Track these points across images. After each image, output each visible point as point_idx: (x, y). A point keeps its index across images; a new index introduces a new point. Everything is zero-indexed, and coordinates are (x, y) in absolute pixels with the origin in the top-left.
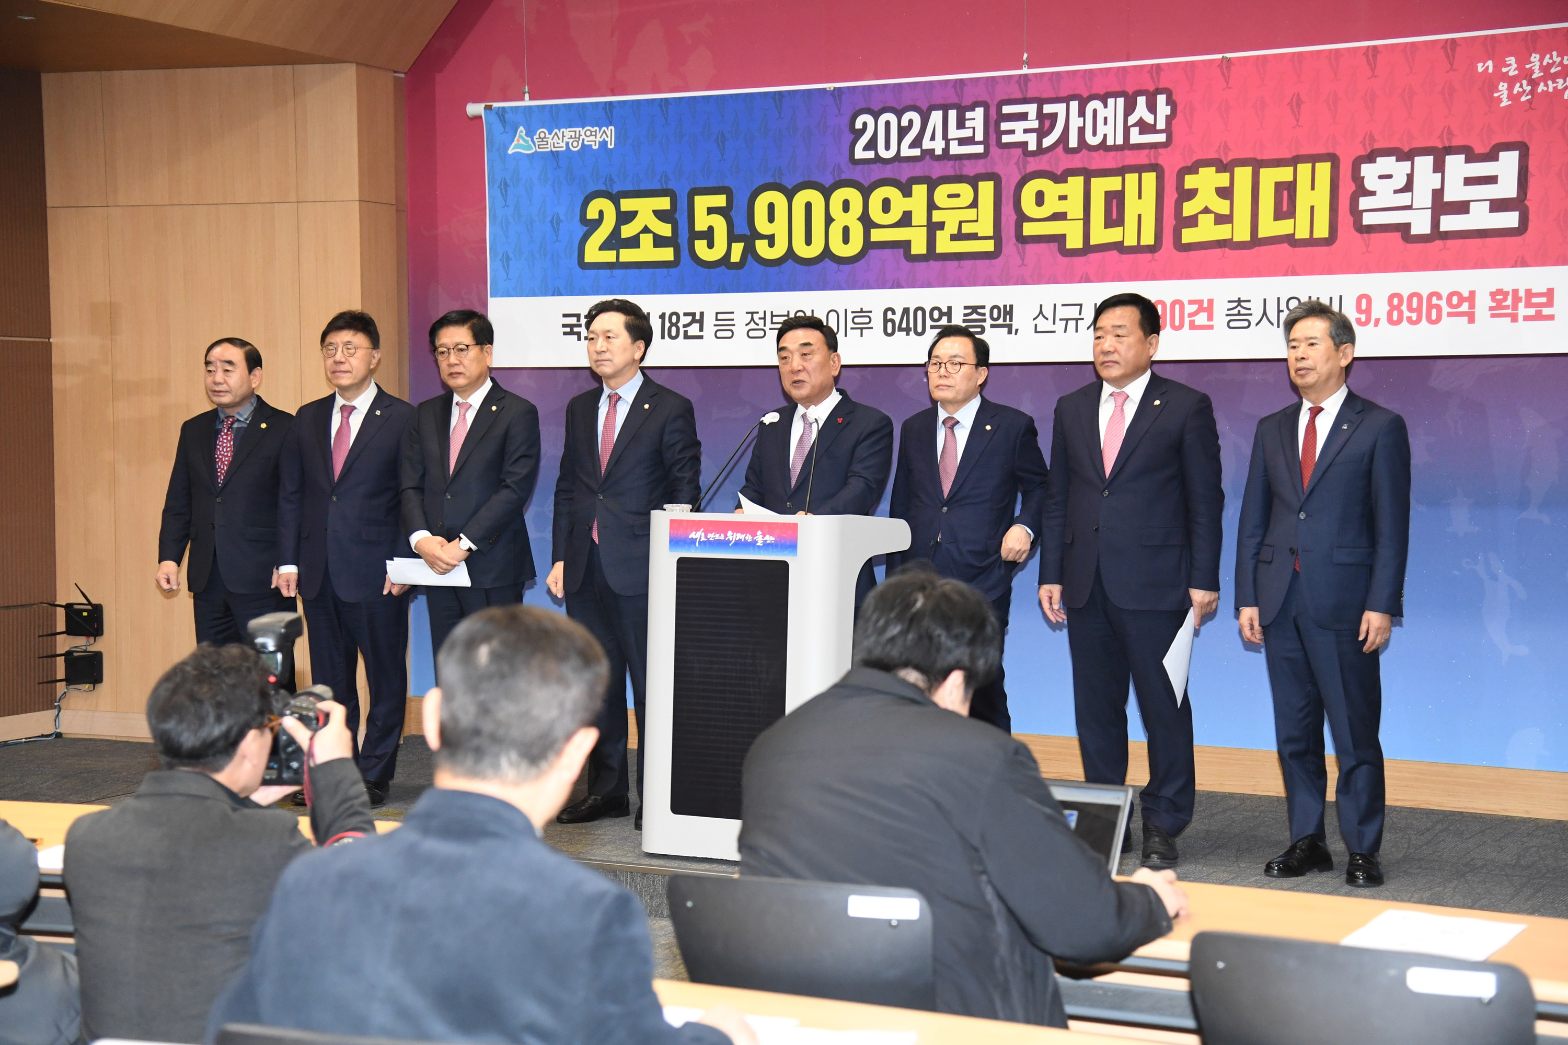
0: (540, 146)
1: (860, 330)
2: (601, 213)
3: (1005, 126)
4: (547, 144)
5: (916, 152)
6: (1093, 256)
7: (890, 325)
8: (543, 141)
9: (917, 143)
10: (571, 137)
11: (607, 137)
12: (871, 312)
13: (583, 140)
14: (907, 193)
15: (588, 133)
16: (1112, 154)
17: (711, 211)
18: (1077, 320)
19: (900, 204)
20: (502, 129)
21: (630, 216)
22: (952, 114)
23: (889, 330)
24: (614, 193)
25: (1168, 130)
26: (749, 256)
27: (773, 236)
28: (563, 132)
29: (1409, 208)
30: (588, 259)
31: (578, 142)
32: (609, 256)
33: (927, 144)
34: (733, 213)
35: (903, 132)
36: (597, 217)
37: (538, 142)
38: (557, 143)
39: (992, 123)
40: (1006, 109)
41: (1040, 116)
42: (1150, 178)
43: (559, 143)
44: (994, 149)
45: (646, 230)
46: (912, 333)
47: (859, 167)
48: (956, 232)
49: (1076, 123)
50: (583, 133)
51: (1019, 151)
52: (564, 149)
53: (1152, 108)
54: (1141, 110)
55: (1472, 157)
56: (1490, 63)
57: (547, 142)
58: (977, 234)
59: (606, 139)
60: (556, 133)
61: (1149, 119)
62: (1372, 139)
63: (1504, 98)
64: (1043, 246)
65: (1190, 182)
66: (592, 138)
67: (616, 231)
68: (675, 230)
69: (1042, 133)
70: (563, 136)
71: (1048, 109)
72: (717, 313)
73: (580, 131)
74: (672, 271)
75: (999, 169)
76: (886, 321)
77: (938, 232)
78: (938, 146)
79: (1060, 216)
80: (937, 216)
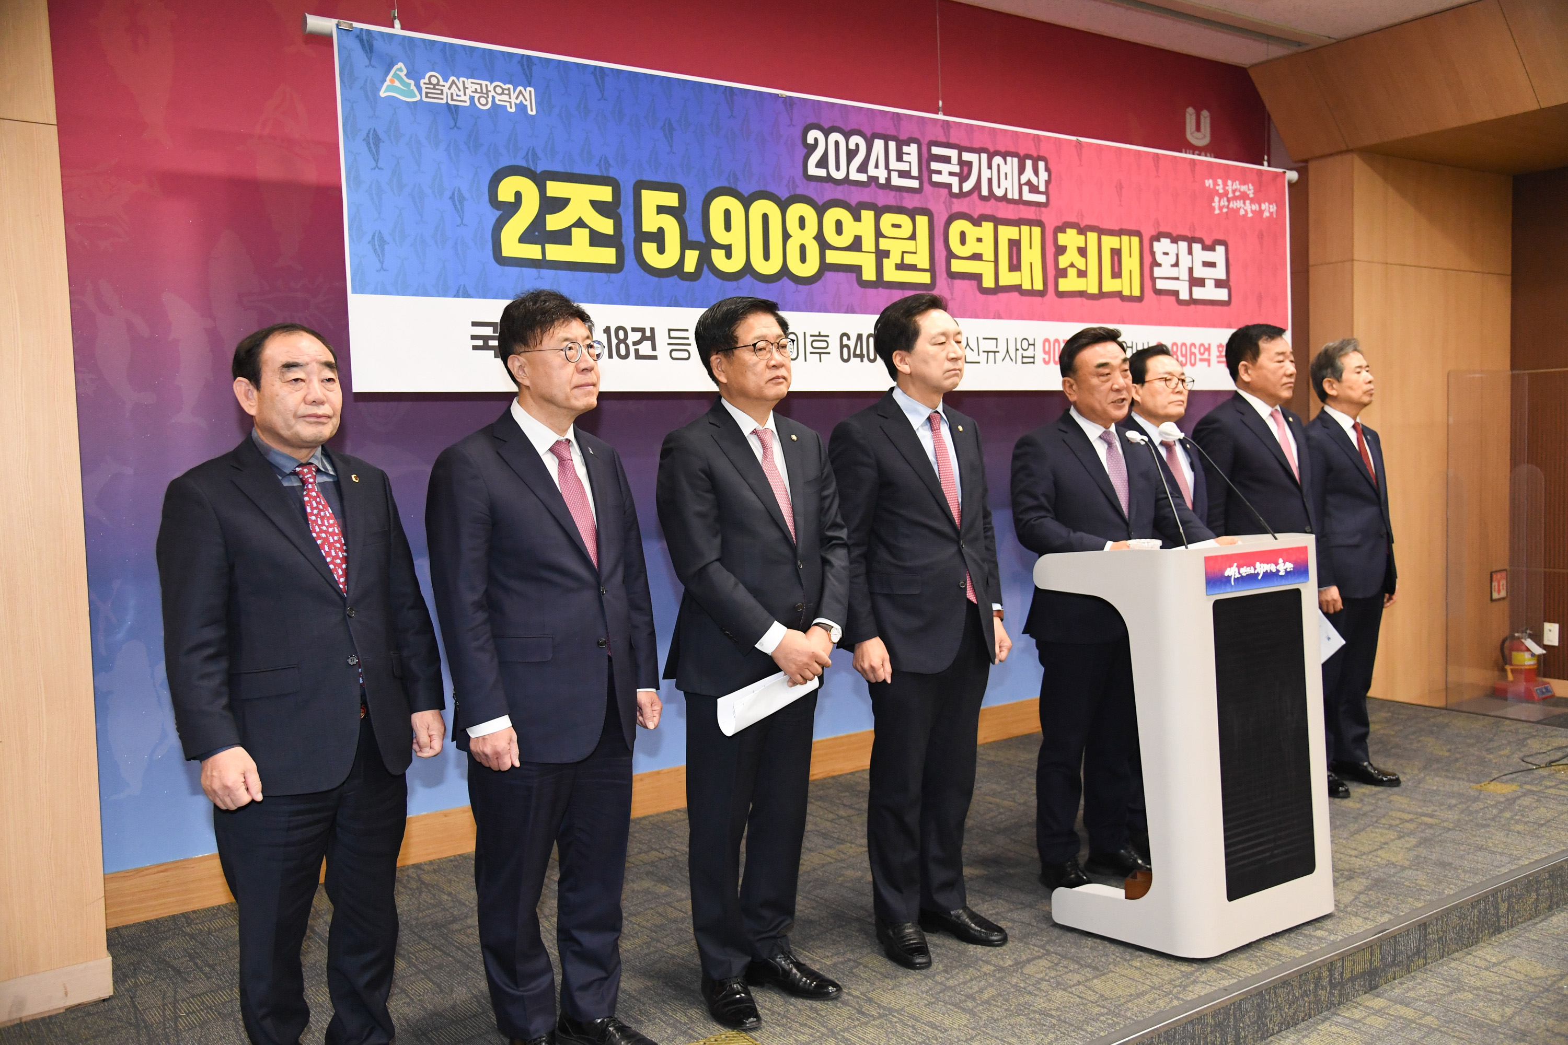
0: (429, 95)
1: (818, 355)
2: (518, 195)
3: (934, 166)
4: (442, 94)
5: (863, 177)
6: (1002, 296)
7: (845, 350)
8: (434, 88)
9: (863, 168)
10: (476, 91)
11: (526, 100)
12: (828, 336)
13: (493, 98)
14: (857, 218)
15: (499, 90)
16: (1012, 206)
17: (661, 210)
18: (995, 352)
19: (851, 228)
20: (367, 63)
21: (560, 204)
22: (892, 145)
23: (846, 357)
24: (538, 172)
25: (1046, 193)
26: (705, 268)
27: (730, 245)
28: (464, 82)
29: (1177, 279)
30: (506, 252)
31: (486, 98)
32: (532, 251)
33: (872, 171)
34: (686, 216)
35: (851, 154)
36: (512, 200)
37: (426, 88)
38: (457, 95)
39: (924, 161)
40: (936, 150)
41: (961, 162)
42: (1037, 231)
43: (460, 96)
44: (926, 186)
45: (580, 223)
46: (865, 359)
47: (813, 184)
48: (899, 262)
49: (986, 174)
50: (491, 88)
51: (944, 191)
52: (468, 104)
53: (1036, 172)
54: (1029, 174)
55: (1205, 248)
56: (1211, 181)
57: (442, 90)
58: (916, 265)
59: (525, 103)
60: (453, 82)
61: (1034, 180)
62: (1157, 223)
63: (1217, 207)
64: (966, 282)
65: (1062, 239)
66: (506, 98)
67: (539, 221)
68: (618, 226)
69: (963, 178)
70: (465, 88)
71: (966, 156)
72: (670, 330)
73: (486, 85)
74: (613, 276)
75: (931, 206)
76: (842, 346)
77: (885, 260)
78: (882, 175)
79: (977, 257)
80: (884, 244)
